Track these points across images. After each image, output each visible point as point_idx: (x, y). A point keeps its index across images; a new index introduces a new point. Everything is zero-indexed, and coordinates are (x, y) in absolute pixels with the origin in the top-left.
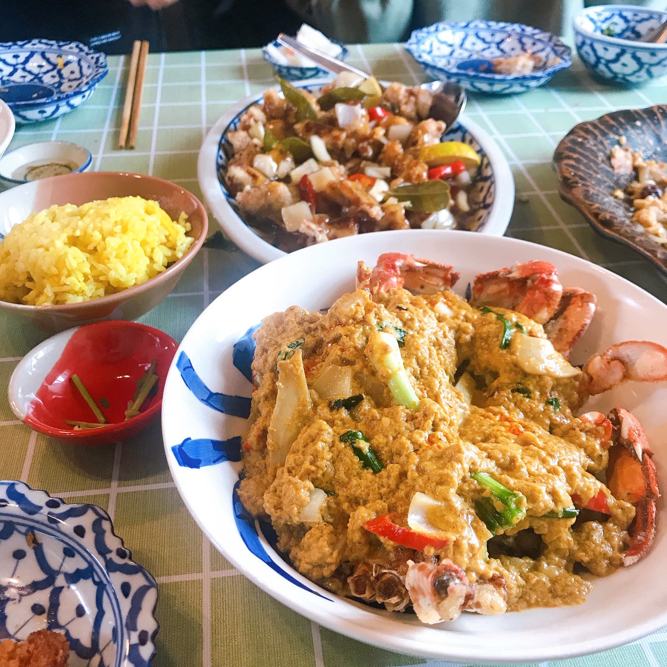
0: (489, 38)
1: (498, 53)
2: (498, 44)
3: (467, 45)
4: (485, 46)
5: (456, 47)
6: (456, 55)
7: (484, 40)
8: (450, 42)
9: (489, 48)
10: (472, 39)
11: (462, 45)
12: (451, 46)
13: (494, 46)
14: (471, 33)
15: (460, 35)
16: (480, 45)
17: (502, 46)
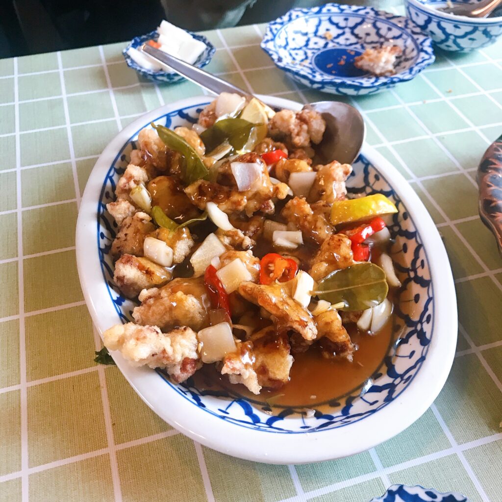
0: (342, 24)
1: (353, 40)
2: (352, 29)
3: (321, 32)
4: (340, 31)
5: (311, 35)
6: (311, 45)
7: (337, 25)
8: (304, 31)
9: (343, 33)
10: (325, 25)
11: (316, 33)
12: (306, 34)
13: (347, 30)
14: (324, 18)
15: (314, 21)
16: (334, 31)
17: (356, 31)
